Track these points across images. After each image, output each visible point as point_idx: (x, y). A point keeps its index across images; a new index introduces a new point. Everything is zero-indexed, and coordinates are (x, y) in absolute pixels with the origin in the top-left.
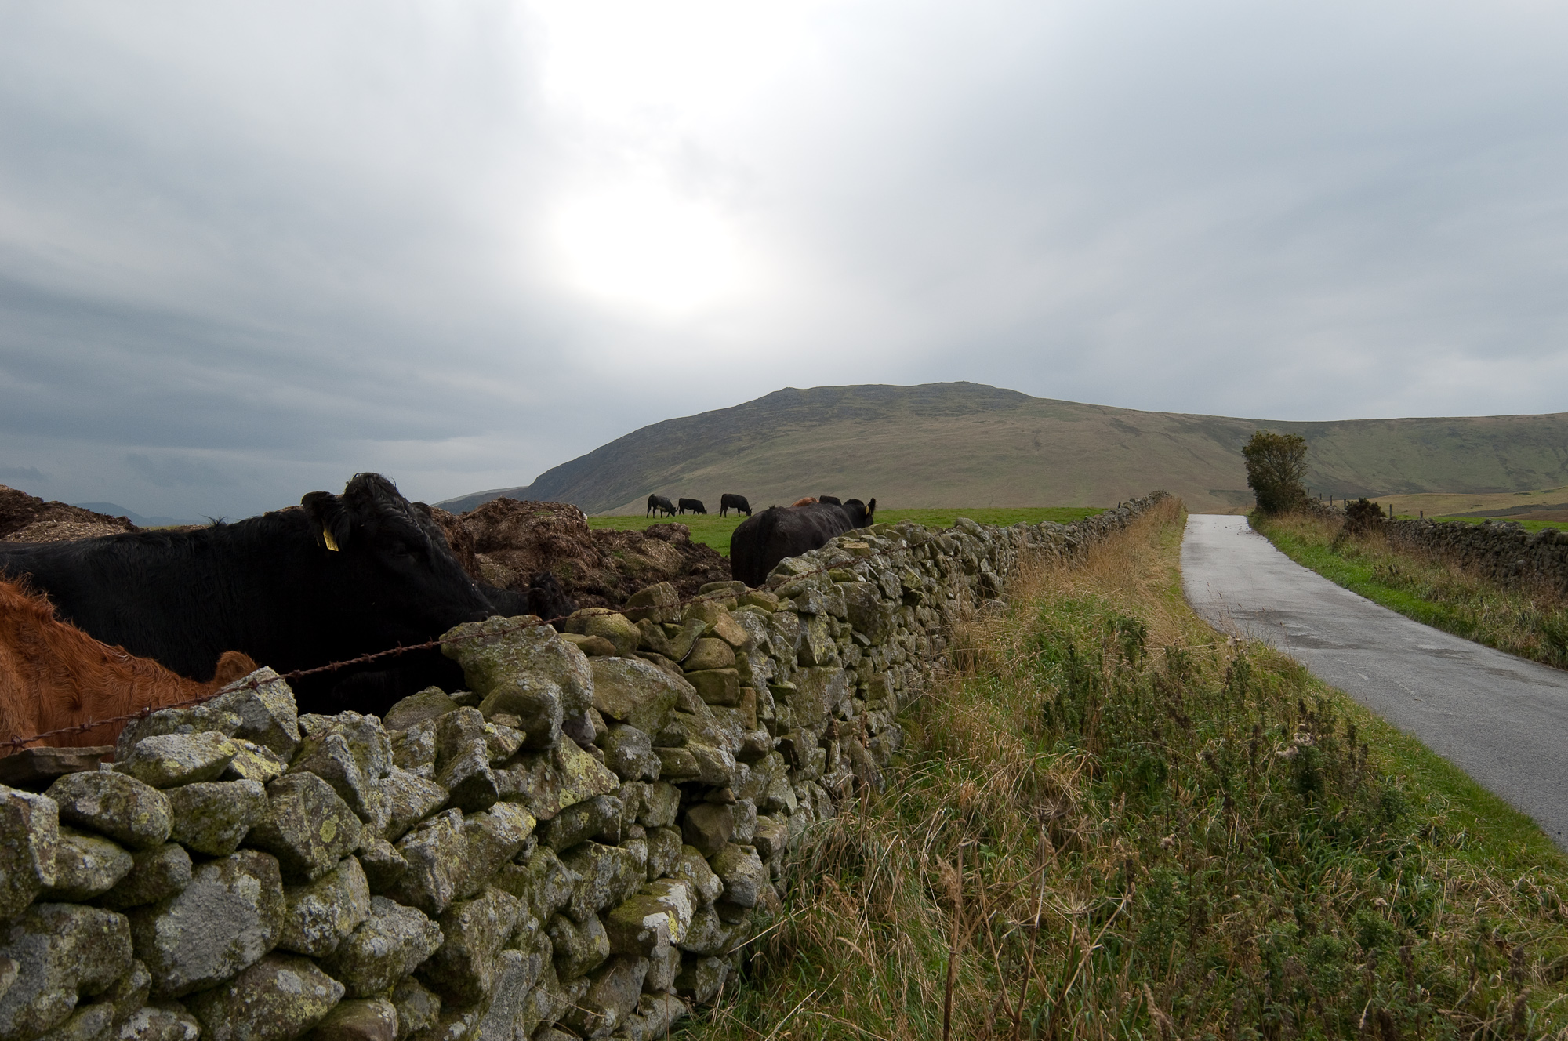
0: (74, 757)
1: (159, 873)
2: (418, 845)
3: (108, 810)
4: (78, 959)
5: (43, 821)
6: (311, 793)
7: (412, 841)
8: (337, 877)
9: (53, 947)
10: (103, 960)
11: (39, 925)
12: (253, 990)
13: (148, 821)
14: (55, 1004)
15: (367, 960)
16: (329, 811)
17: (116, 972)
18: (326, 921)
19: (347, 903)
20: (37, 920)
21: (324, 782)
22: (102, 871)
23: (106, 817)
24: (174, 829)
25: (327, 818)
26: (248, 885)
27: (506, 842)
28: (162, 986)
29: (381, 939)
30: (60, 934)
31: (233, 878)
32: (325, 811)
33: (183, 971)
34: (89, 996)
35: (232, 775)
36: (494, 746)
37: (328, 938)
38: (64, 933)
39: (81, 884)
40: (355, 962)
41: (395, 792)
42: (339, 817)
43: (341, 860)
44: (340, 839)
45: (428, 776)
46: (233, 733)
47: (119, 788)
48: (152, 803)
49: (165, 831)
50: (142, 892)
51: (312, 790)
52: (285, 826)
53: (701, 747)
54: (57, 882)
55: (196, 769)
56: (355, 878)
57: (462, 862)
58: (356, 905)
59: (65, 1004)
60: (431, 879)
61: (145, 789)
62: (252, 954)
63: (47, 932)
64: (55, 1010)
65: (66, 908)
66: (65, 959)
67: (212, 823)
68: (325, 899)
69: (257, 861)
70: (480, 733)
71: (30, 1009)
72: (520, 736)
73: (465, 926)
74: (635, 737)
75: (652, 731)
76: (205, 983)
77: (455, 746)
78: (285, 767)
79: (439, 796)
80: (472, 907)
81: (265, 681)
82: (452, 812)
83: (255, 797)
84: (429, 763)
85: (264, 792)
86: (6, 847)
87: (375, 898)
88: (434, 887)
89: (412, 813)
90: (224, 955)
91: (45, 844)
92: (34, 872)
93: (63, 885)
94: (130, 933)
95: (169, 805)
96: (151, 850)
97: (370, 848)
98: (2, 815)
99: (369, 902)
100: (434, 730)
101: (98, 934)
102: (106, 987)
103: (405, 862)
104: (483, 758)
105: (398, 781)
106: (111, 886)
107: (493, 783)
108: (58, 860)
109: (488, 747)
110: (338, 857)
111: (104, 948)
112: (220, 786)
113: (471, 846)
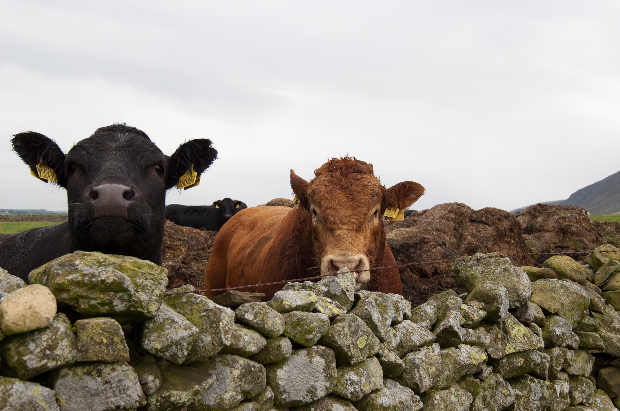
0: (248, 296)
1: (277, 349)
2: (412, 358)
3: (256, 319)
4: (241, 380)
5: (227, 318)
6: (353, 324)
7: (411, 356)
8: (365, 365)
9: (231, 373)
10: (252, 382)
11: (226, 363)
12: (321, 410)
13: (272, 324)
14: (231, 397)
15: (378, 407)
16: (362, 333)
17: (258, 389)
18: (357, 384)
19: (369, 378)
20: (225, 361)
21: (361, 319)
22: (252, 344)
23: (255, 321)
24: (285, 331)
25: (361, 336)
26: (319, 361)
27: (462, 363)
28: (279, 400)
29: (387, 398)
30: (234, 368)
31: (312, 357)
32: (360, 333)
33: (288, 395)
34: (247, 398)
35: (315, 311)
36: (466, 316)
37: (357, 392)
39: (242, 348)
40: (373, 407)
41: (405, 332)
42: (368, 337)
43: (368, 358)
44: (368, 347)
45: (427, 327)
46: (323, 295)
47: (261, 310)
48: (274, 317)
49: (279, 330)
50: (271, 357)
51: (354, 322)
52: (338, 336)
53: (608, 333)
54: (231, 345)
55: (297, 306)
56: (375, 367)
57: (437, 370)
58: (374, 380)
59: (235, 398)
60: (417, 375)
61: (272, 311)
62: (321, 393)
63: (229, 366)
64: (231, 400)
65: (237, 357)
66: (236, 379)
67: (302, 330)
68: (357, 374)
69: (324, 351)
70: (459, 309)
71: (221, 398)
72: (483, 313)
73: (436, 402)
74: (561, 323)
75: (574, 321)
76: (299, 403)
77: (445, 314)
78: (345, 311)
79: (430, 336)
80: (442, 393)
81: (342, 273)
82: (434, 345)
83: (324, 322)
84: (428, 321)
85: (329, 320)
86: (211, 327)
87: (388, 380)
88: (419, 379)
89: (412, 342)
90: (307, 391)
91: (227, 328)
92: (221, 338)
93: (235, 347)
94: (265, 373)
95: (283, 320)
96: (274, 339)
97: (385, 355)
98: (210, 314)
99: (383, 381)
100: (435, 306)
101: (250, 371)
102: (254, 395)
103: (404, 365)
104: (456, 321)
105: (408, 327)
106: (256, 351)
107: (460, 334)
108: (233, 336)
109: (463, 317)
110: (366, 355)
111: (253, 378)
112: (305, 313)
113: (443, 363)
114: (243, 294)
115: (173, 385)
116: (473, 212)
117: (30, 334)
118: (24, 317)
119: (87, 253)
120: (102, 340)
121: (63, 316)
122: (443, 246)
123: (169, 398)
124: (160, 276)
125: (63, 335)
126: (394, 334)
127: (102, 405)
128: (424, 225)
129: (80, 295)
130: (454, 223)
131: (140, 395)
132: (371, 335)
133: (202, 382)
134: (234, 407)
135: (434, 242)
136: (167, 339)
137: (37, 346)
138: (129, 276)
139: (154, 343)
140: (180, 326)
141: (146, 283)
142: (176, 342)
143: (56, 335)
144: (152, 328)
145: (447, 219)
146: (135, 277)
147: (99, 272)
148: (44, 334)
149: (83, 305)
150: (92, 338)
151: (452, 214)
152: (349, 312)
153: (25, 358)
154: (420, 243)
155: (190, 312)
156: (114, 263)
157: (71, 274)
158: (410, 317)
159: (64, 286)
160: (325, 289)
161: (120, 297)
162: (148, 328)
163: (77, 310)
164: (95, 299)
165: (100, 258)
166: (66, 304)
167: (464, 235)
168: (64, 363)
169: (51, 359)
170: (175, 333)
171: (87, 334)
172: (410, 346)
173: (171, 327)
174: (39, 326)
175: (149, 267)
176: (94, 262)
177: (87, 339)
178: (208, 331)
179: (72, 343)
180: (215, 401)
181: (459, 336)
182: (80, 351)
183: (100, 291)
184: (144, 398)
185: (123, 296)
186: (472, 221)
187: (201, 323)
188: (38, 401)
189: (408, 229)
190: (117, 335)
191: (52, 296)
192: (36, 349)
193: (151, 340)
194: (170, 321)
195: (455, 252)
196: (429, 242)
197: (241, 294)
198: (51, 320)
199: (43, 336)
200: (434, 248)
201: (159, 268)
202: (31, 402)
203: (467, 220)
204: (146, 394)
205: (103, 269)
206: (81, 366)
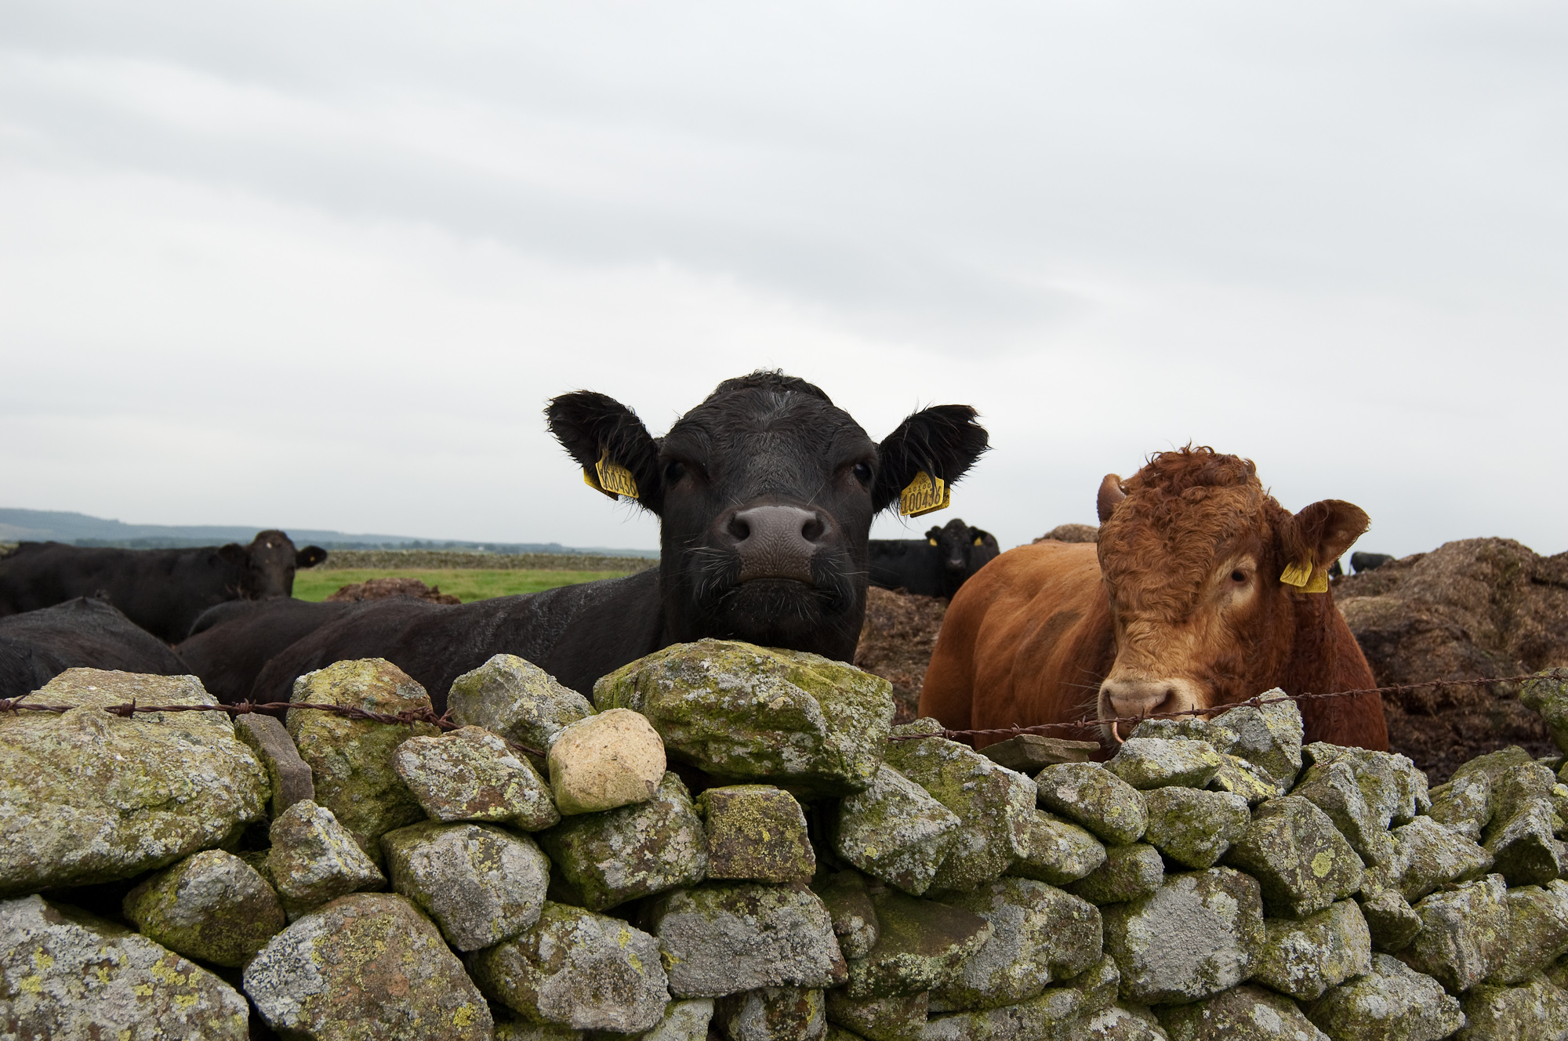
0: (1061, 748)
1: (1130, 871)
2: (1440, 906)
3: (1084, 800)
4: (1049, 938)
5: (1021, 797)
6: (1303, 820)
7: (1434, 901)
8: (1329, 917)
9: (1027, 920)
10: (1073, 944)
11: (1016, 897)
12: (1226, 1017)
13: (1120, 815)
14: (1026, 975)
15: (1360, 1019)
16: (1324, 844)
17: (1085, 960)
18: (1311, 962)
19: (1338, 948)
20: (1014, 892)
21: (1320, 810)
22: (1075, 857)
23: (1081, 805)
24: (1147, 831)
25: (1321, 850)
26: (1223, 903)
27: (1561, 924)
28: (1132, 988)
29: (1380, 999)
30: (1033, 908)
31: (1208, 892)
32: (1319, 843)
33: (1153, 978)
34: (1060, 978)
35: (1215, 786)
37: (1312, 980)
38: (1037, 909)
39: (1053, 864)
40: (1347, 1018)
41: (1419, 843)
42: (1336, 852)
43: (1336, 900)
44: (1336, 876)
45: (1470, 834)
46: (1228, 749)
47: (1095, 780)
48: (1125, 798)
49: (1136, 829)
50: (1115, 888)
51: (1305, 816)
52: (1268, 848)
54: (1030, 857)
55: (1175, 774)
56: (1352, 924)
57: (1498, 937)
58: (1350, 953)
59: (1035, 978)
60: (1453, 947)
61: (1119, 783)
62: (1227, 977)
63: (1021, 905)
64: (1026, 981)
65: (1040, 886)
66: (1037, 934)
67: (1188, 831)
68: (1311, 938)
69: (1236, 880)
70: (1547, 795)
71: (1004, 974)
73: (1497, 1015)
76: (1175, 996)
77: (1513, 807)
78: (1281, 790)
79: (1479, 857)
80: (1511, 995)
81: (1272, 701)
82: (1492, 879)
83: (1237, 813)
84: (1473, 821)
85: (1248, 810)
86: (986, 815)
87: (1381, 956)
88: (1457, 957)
89: (1439, 869)
90: (1196, 971)
91: (1020, 819)
92: (1008, 842)
93: (1037, 862)
94: (1101, 924)
95: (1143, 805)
96: (1123, 846)
97: (1375, 896)
98: (984, 785)
99: (1370, 957)
100: (1487, 784)
101: (1068, 918)
102: (1075, 973)
103: (1420, 922)
104: (1544, 822)
105: (1426, 832)
106: (1083, 874)
107: (1555, 855)
108: (1035, 839)
109: (1558, 813)
110: (1332, 895)
111: (1075, 934)
112: (1195, 792)
113: (1513, 922)
114: (1052, 742)
115: (902, 939)
116: (1539, 560)
117: (611, 815)
118: (603, 779)
119: (725, 643)
120: (760, 833)
121: (675, 777)
122: (1464, 640)
123: (895, 969)
124: (877, 698)
125: (678, 820)
126: (1396, 848)
127: (757, 975)
128: (1416, 590)
129: (711, 735)
130: (1491, 587)
131: (835, 959)
132: (1344, 847)
133: (965, 937)
134: (1031, 998)
135: (1441, 630)
136: (893, 839)
137: (626, 842)
138: (814, 696)
139: (864, 845)
140: (921, 811)
141: (848, 713)
142: (913, 846)
143: (664, 820)
144: (860, 811)
145: (1474, 577)
146: (825, 699)
147: (753, 687)
148: (640, 816)
149: (717, 757)
150: (740, 829)
151: (1484, 565)
152: (1289, 791)
153: (602, 866)
154: (1408, 632)
155: (937, 780)
156: (783, 667)
157: (694, 688)
158: (1427, 808)
159: (679, 713)
160: (1232, 736)
161: (797, 741)
162: (850, 812)
163: (703, 767)
164: (744, 745)
165: (754, 655)
166: (681, 752)
167: (1516, 616)
168: (680, 881)
169: (655, 870)
170: (910, 825)
171: (731, 820)
172: (1432, 878)
173: (901, 812)
174: (633, 798)
175: (854, 678)
176: (742, 663)
177: (730, 830)
178: (979, 824)
179: (698, 839)
180: (990, 980)
181: (1552, 861)
182: (714, 856)
183: (755, 728)
184: (843, 966)
185: (803, 740)
186: (1536, 581)
187: (963, 804)
188: (625, 959)
189: (1377, 599)
190: (793, 826)
191: (656, 735)
192: (624, 848)
193: (857, 839)
194: (898, 798)
195: (1492, 655)
196: (1429, 631)
197: (1047, 742)
198: (656, 788)
199: (639, 820)
200: (1440, 645)
201: (874, 679)
202: (612, 961)
203: (1523, 579)
204: (848, 955)
205: (761, 680)
206: (712, 889)
